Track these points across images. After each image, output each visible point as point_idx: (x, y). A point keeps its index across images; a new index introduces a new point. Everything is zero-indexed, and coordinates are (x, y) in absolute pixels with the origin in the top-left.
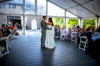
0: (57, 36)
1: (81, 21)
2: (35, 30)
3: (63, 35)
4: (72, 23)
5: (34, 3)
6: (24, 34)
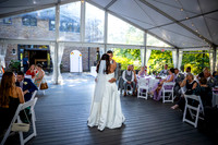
0: (129, 89)
1: (178, 55)
2: (79, 74)
3: (144, 88)
5: (79, 16)
6: (57, 84)
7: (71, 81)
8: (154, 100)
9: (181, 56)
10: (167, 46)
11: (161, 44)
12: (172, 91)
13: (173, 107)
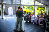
0: (28, 20)
1: (47, 8)
2: (11, 15)
3: (33, 20)
4: (40, 9)
6: (3, 19)
7: (8, 18)
8: (36, 24)
9: (48, 8)
10: (43, 5)
11: (41, 4)
12: (43, 21)
13: (42, 27)
